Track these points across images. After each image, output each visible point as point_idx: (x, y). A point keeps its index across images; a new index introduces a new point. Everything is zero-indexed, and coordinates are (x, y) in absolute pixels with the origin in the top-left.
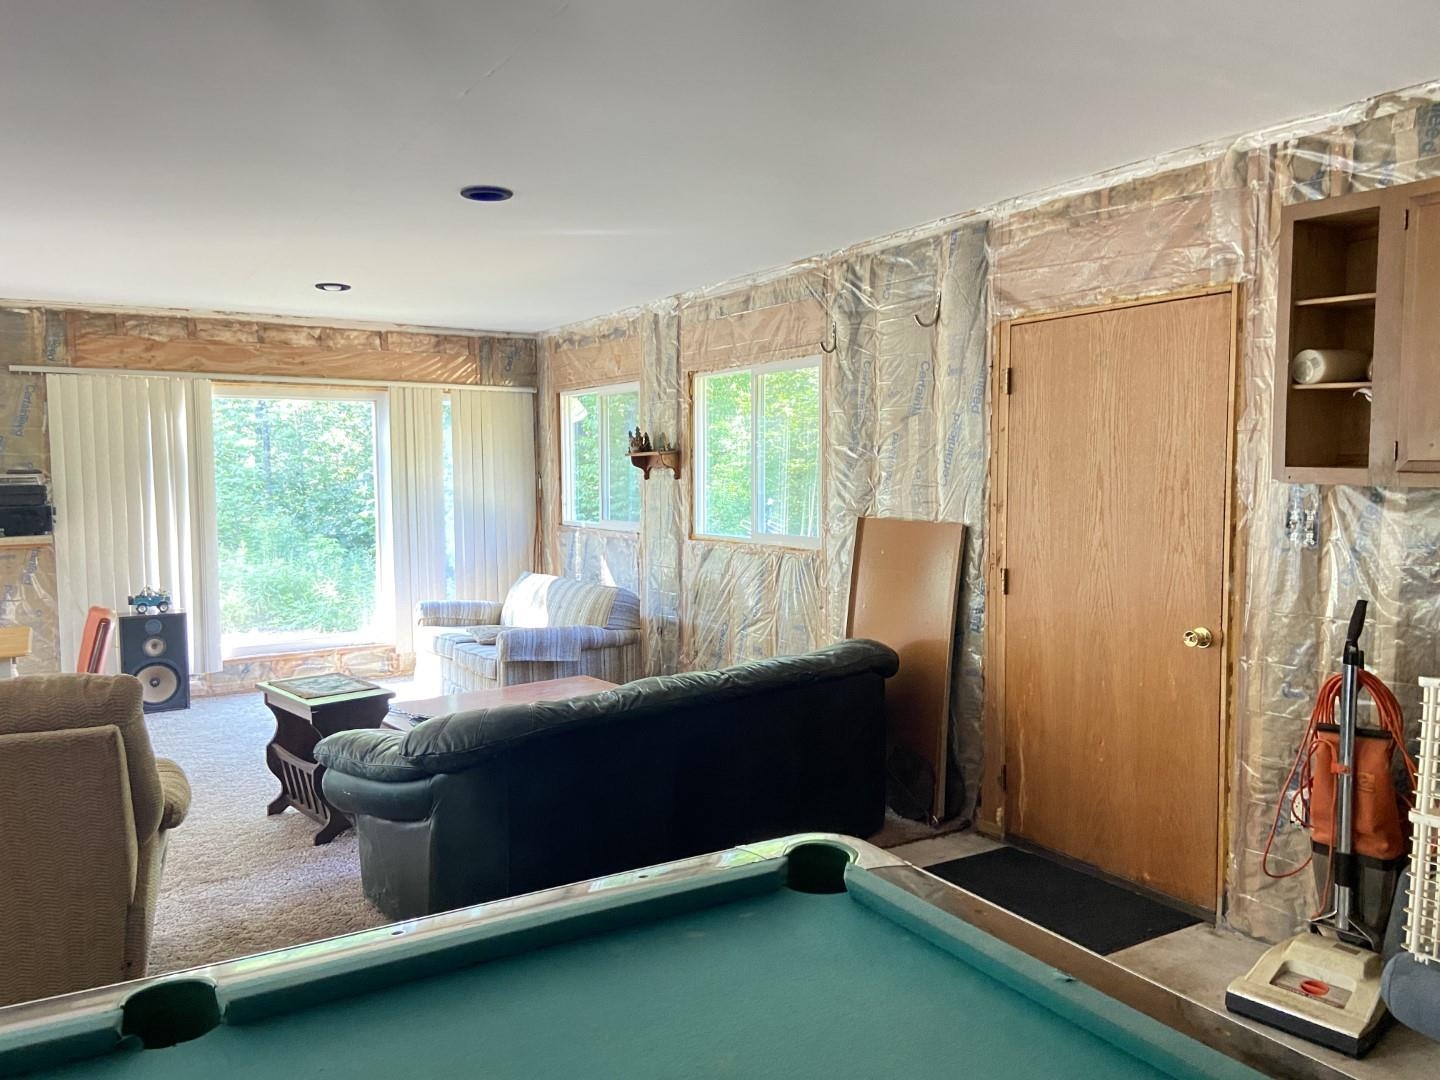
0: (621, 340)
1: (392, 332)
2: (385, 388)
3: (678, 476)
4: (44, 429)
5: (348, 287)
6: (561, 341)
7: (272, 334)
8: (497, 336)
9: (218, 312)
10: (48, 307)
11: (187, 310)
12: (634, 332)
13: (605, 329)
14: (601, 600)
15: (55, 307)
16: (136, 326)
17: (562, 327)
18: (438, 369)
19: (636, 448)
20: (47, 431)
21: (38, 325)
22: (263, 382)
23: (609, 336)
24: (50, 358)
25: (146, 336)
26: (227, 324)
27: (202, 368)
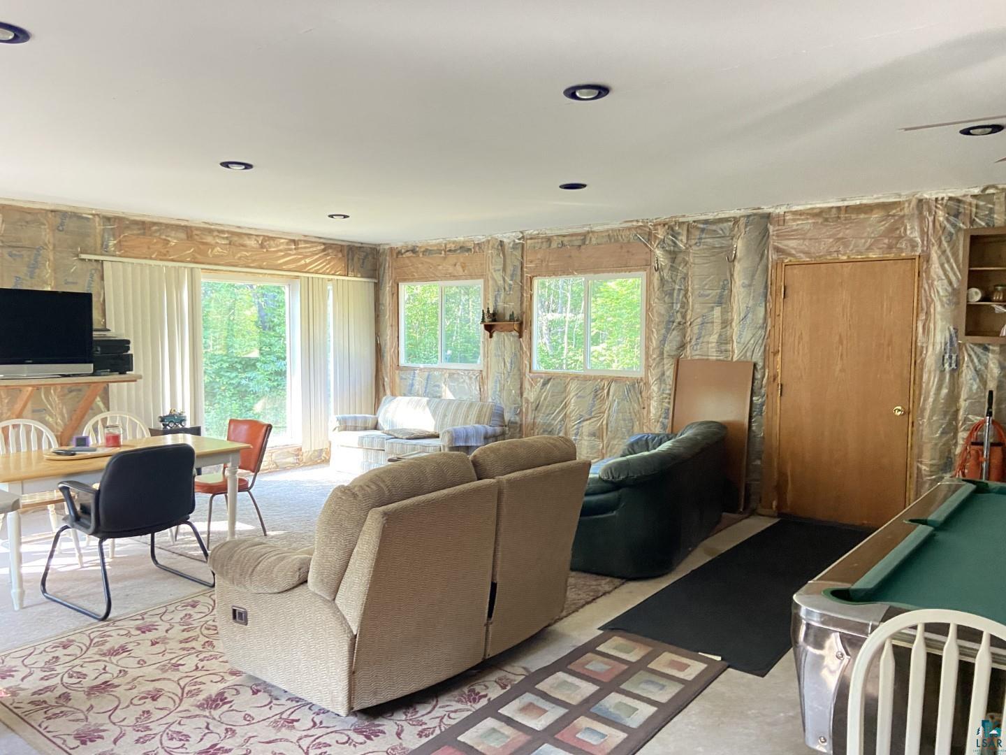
0: (467, 254)
1: (301, 241)
2: (297, 277)
3: (520, 336)
4: (102, 299)
5: (348, 217)
6: (403, 251)
7: (235, 239)
8: (356, 245)
9: (206, 223)
10: (104, 214)
11: (187, 221)
12: (479, 249)
13: (453, 247)
14: (484, 410)
15: (109, 215)
16: (159, 230)
17: (405, 242)
18: (325, 266)
19: (490, 320)
20: (104, 300)
21: (98, 226)
22: (230, 271)
23: (455, 251)
24: (105, 250)
25: (164, 237)
26: (210, 231)
27: (196, 260)
